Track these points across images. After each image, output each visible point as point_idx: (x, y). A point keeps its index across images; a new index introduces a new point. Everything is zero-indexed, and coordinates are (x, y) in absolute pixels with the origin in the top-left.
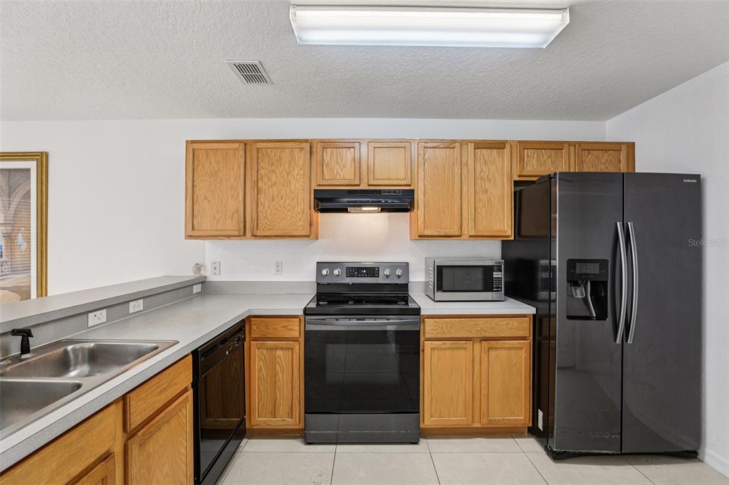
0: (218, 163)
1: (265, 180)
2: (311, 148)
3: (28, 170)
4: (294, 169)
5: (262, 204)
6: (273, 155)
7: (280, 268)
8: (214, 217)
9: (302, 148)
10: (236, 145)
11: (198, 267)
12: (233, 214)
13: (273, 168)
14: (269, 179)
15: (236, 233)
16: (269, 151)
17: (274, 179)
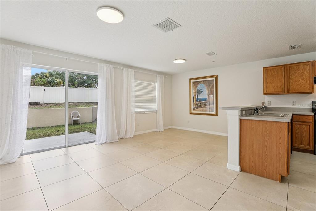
0: (274, 72)
1: (293, 75)
2: (312, 64)
3: (213, 80)
4: (304, 71)
5: (291, 83)
6: (295, 68)
7: (294, 103)
8: (273, 88)
9: (308, 64)
10: (281, 67)
11: (263, 103)
12: (280, 86)
13: (296, 72)
14: (294, 75)
15: (282, 92)
16: (294, 67)
17: (296, 75)
